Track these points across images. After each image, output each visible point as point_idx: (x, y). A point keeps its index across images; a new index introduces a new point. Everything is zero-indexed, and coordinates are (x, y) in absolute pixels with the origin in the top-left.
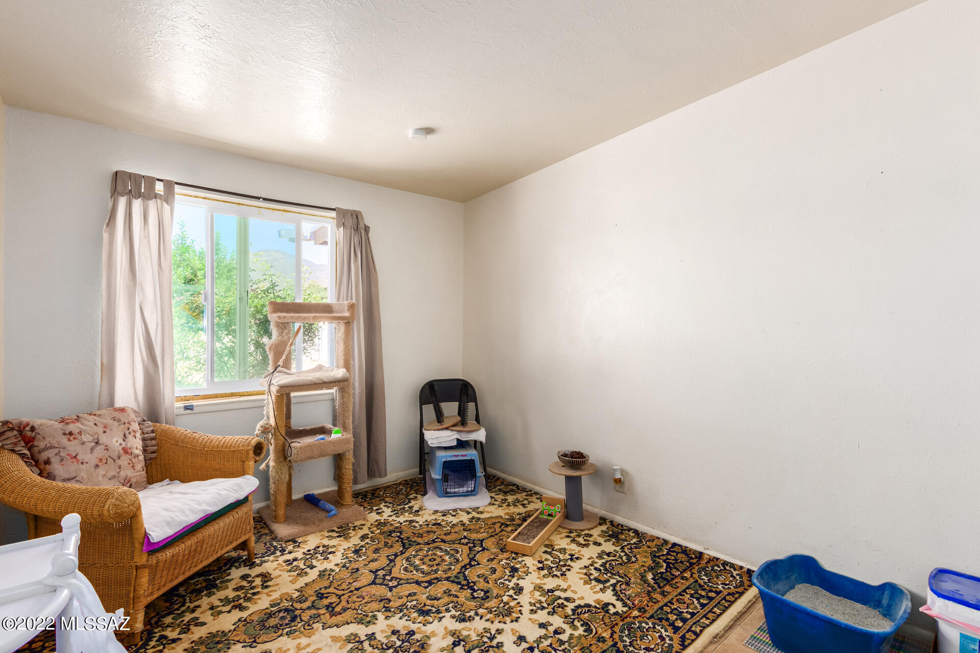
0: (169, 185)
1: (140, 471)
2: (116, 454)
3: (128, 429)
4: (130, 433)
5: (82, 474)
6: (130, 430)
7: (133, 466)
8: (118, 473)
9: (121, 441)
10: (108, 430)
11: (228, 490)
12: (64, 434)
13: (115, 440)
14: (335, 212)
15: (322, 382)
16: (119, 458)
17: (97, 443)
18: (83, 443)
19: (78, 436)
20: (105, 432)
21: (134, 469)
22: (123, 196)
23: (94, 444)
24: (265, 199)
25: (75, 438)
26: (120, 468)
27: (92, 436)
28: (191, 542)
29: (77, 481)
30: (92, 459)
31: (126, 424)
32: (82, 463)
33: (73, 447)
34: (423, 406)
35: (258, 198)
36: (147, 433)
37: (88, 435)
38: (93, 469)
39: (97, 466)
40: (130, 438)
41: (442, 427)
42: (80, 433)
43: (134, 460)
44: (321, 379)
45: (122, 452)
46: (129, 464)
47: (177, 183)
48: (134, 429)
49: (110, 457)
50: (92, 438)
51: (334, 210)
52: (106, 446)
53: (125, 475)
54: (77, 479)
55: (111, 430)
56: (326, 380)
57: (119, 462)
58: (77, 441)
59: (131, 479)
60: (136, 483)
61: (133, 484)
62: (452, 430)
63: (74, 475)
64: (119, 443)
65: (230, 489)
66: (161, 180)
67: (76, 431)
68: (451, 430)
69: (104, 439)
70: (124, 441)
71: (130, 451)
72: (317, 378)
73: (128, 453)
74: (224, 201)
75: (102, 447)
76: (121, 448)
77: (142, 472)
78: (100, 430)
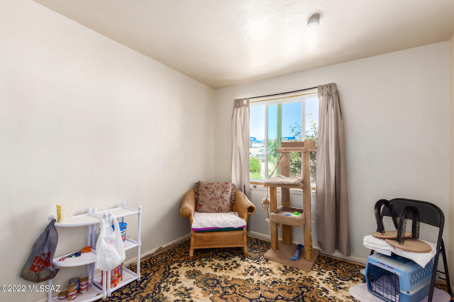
0: (248, 99)
1: (226, 206)
2: (218, 197)
3: (225, 190)
4: (225, 192)
5: (206, 201)
6: (226, 190)
7: (223, 203)
8: (218, 204)
9: (221, 193)
10: (218, 189)
11: (231, 222)
12: (205, 187)
13: (219, 193)
14: (317, 88)
15: (283, 184)
16: (218, 199)
17: (213, 192)
18: (209, 191)
19: (209, 189)
20: (217, 189)
21: (224, 204)
22: (239, 108)
23: (212, 192)
24: (281, 94)
25: (207, 189)
26: (218, 203)
27: (213, 190)
28: (209, 235)
29: (204, 203)
30: (210, 197)
31: (225, 188)
32: (207, 198)
33: (206, 192)
34: (384, 216)
35: (279, 94)
36: (233, 193)
37: (211, 189)
38: (209, 200)
39: (211, 200)
40: (225, 193)
41: (382, 236)
42: (210, 188)
43: (224, 201)
44: (283, 183)
45: (220, 197)
46: (222, 202)
47: (250, 98)
48: (227, 190)
49: (215, 198)
50: (212, 190)
51: (317, 87)
52: (215, 194)
53: (220, 205)
54: (204, 202)
55: (219, 189)
56: (285, 183)
57: (219, 200)
58: (208, 190)
59: (222, 208)
60: (224, 209)
61: (223, 210)
62: (388, 243)
63: (203, 201)
64: (220, 194)
65: (232, 222)
66: (245, 99)
67: (209, 187)
68: (386, 241)
69: (215, 192)
70: (222, 194)
71: (223, 198)
72: (281, 182)
73: (222, 198)
74: (271, 100)
75: (214, 194)
76: (220, 196)
77: (227, 206)
78: (216, 188)
